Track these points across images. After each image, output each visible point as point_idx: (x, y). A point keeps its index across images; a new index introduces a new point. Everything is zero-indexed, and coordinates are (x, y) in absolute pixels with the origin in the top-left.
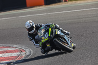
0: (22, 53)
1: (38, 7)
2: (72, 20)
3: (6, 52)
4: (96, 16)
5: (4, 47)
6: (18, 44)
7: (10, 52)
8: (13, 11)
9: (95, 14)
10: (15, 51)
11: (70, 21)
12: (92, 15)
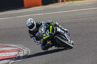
0: (20, 53)
1: (36, 8)
2: (69, 20)
3: (4, 51)
4: (93, 16)
5: (2, 47)
6: (16, 43)
7: (8, 51)
8: (10, 11)
9: (92, 14)
10: (13, 51)
11: (67, 21)
12: (89, 15)
